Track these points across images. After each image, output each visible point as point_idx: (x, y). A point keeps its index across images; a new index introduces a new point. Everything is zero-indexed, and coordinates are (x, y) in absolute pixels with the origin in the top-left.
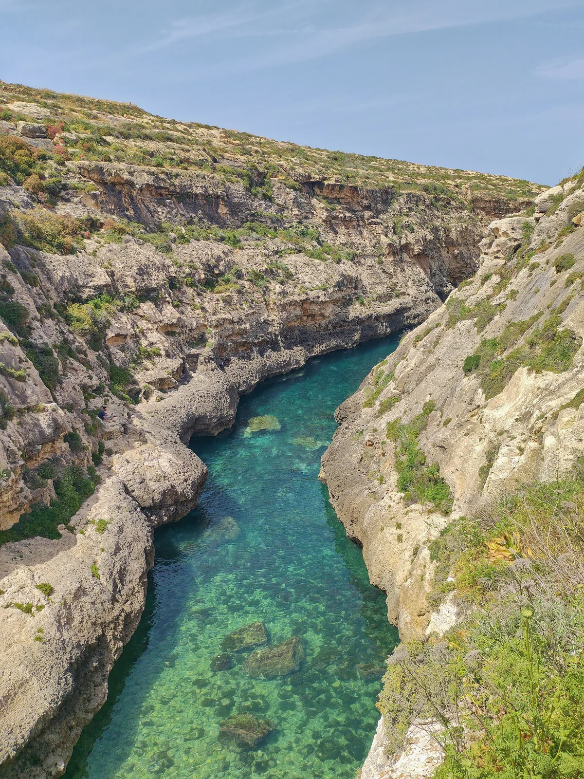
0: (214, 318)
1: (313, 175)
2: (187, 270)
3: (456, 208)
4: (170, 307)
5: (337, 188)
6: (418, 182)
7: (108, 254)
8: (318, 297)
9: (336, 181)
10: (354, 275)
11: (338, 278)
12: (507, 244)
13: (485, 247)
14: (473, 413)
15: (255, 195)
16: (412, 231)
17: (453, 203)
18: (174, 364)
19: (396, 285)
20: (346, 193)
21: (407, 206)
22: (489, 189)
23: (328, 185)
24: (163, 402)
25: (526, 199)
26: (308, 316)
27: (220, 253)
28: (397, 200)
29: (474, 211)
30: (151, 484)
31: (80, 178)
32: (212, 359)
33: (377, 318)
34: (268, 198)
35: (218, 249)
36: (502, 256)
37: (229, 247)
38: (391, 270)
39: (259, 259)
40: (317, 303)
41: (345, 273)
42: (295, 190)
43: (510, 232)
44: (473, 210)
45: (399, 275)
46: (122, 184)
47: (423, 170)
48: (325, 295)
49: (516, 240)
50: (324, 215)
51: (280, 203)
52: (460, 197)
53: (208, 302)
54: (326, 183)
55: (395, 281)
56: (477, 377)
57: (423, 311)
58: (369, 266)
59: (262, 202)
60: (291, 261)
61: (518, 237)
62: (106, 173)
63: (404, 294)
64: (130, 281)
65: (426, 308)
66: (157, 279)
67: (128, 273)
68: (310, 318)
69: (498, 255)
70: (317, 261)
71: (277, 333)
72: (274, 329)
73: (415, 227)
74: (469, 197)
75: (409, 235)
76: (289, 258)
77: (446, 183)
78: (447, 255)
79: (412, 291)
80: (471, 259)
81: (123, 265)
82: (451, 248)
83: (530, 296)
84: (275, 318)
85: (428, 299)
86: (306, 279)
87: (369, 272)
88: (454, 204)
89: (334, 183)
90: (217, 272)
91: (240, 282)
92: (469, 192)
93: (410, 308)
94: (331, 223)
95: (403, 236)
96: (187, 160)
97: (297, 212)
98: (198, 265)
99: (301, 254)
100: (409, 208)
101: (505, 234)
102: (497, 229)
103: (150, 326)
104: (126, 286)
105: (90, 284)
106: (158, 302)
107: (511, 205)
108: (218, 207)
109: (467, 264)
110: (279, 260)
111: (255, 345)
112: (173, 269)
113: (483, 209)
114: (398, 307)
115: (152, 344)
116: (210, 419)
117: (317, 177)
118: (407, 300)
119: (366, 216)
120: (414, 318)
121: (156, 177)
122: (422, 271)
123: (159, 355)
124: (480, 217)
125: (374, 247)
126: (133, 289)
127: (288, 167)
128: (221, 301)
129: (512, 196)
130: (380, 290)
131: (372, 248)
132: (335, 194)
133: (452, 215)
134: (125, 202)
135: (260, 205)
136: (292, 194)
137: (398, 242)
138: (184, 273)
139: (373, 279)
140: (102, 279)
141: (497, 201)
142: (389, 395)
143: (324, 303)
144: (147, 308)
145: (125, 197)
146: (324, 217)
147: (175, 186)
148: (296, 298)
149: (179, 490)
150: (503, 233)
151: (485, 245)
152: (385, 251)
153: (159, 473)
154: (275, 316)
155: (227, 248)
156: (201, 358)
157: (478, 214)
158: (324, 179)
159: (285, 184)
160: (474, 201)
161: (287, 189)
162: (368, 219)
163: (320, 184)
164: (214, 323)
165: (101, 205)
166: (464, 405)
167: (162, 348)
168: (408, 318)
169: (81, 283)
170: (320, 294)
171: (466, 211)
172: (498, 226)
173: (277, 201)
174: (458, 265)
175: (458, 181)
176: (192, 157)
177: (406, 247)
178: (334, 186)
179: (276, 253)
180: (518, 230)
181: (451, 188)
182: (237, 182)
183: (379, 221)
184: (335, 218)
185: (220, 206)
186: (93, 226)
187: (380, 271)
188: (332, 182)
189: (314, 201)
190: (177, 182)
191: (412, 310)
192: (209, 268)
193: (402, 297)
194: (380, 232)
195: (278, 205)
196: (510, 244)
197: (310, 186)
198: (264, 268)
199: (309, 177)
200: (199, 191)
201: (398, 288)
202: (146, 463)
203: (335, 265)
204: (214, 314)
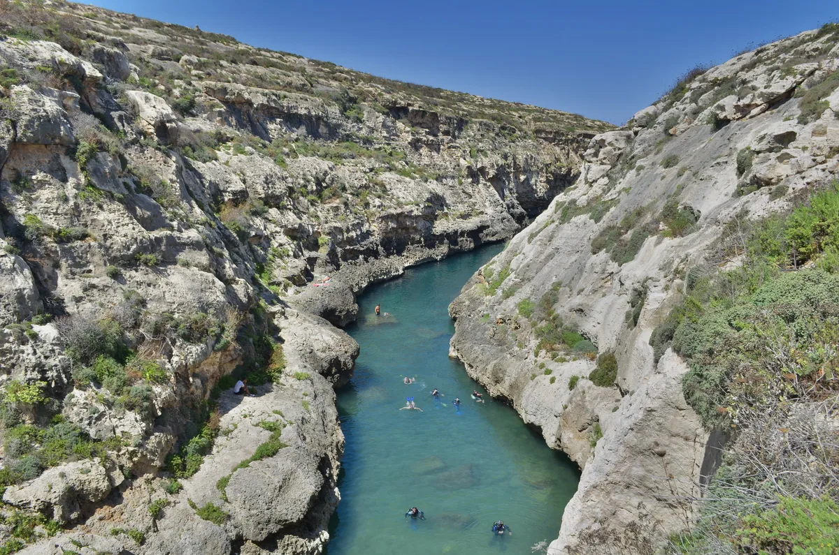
0: (326, 226)
1: (399, 101)
2: (302, 182)
3: (522, 137)
4: (291, 213)
5: (420, 114)
6: (486, 112)
7: (239, 164)
8: (412, 211)
9: (420, 107)
10: (441, 194)
11: (427, 195)
12: (612, 152)
13: (590, 156)
14: (606, 280)
15: (348, 118)
16: (486, 156)
18: (301, 263)
19: (474, 204)
20: (427, 118)
21: (480, 133)
22: (550, 121)
23: (413, 111)
24: (300, 295)
26: (402, 229)
27: (327, 168)
28: (471, 127)
30: (319, 354)
31: (206, 97)
32: (329, 262)
33: (462, 234)
34: (359, 120)
35: (325, 165)
36: (609, 163)
37: (333, 163)
38: (470, 190)
39: (359, 174)
40: (411, 217)
41: (433, 191)
42: (384, 113)
43: (614, 142)
44: (536, 139)
45: (477, 195)
46: (242, 103)
47: (488, 102)
48: (417, 209)
49: (619, 149)
50: (410, 138)
51: (370, 125)
52: (524, 127)
53: (321, 212)
54: (410, 108)
55: (474, 201)
56: (607, 252)
57: (500, 229)
58: (451, 186)
59: (354, 124)
60: (386, 177)
61: (622, 146)
62: (230, 93)
63: (482, 213)
64: (259, 189)
65: (503, 227)
66: (280, 188)
67: (258, 181)
68: (404, 231)
69: (604, 161)
70: (408, 179)
71: (378, 243)
72: (376, 238)
73: (489, 152)
74: (533, 128)
75: (484, 159)
76: (384, 175)
77: (510, 114)
78: (515, 180)
79: (490, 211)
80: (536, 185)
81: (253, 174)
82: (519, 174)
83: (642, 189)
84: (375, 229)
85: (504, 219)
86: (401, 195)
87: (451, 191)
88: (519, 133)
89: (418, 109)
90: (324, 185)
91: (344, 195)
92: (532, 123)
93: (488, 227)
94: (416, 145)
95: (480, 160)
96: (290, 84)
97: (385, 134)
98: (310, 177)
99: (393, 172)
100: (482, 135)
101: (610, 144)
102: (603, 141)
103: (278, 229)
104: (256, 192)
105: (229, 189)
106: (281, 208)
107: (569, 137)
108: (319, 127)
109: (533, 189)
110: (375, 177)
111: (361, 252)
112: (290, 180)
113: (545, 139)
114: (479, 225)
115: (281, 245)
116: (340, 312)
117: (403, 102)
118: (484, 218)
119: (446, 141)
120: (493, 236)
121: (269, 98)
122: (496, 193)
123: (288, 256)
125: (454, 169)
126: (263, 196)
127: (376, 93)
128: (331, 211)
130: (462, 209)
131: (452, 170)
132: (419, 120)
133: (518, 143)
134: (244, 120)
135: (353, 127)
136: (381, 118)
137: (475, 165)
138: (299, 184)
139: (455, 199)
140: (237, 186)
141: (557, 132)
142: (511, 283)
143: (417, 217)
144: (273, 212)
145: (243, 115)
146: (409, 140)
147: (283, 106)
148: (393, 211)
149: (342, 360)
150: (609, 143)
151: (590, 154)
152: (465, 172)
153: (325, 345)
154: (375, 227)
155: (331, 164)
156: (319, 261)
157: (541, 144)
158: (409, 105)
159: (374, 109)
161: (377, 113)
162: (448, 143)
163: (404, 110)
164: (327, 231)
165: (225, 120)
166: (595, 275)
167: (290, 249)
168: (487, 235)
169: (222, 188)
170: (414, 208)
171: (530, 140)
172: (604, 138)
173: (368, 124)
174: (525, 190)
175: (521, 113)
176: (294, 81)
177: (482, 170)
178: (417, 111)
179: (371, 170)
180: (620, 141)
181: (516, 118)
182: (333, 105)
183: (458, 145)
184: (419, 140)
185: (321, 126)
186: (221, 139)
187: (461, 191)
188: (416, 108)
189: (400, 125)
190: (285, 103)
191: (490, 228)
192: (319, 182)
193: (481, 216)
194: (459, 155)
195: (368, 127)
196: (615, 152)
197: (396, 111)
198: (364, 183)
199: (395, 103)
200: (303, 112)
201: (476, 207)
202: (312, 337)
203: (423, 183)
204: (326, 223)
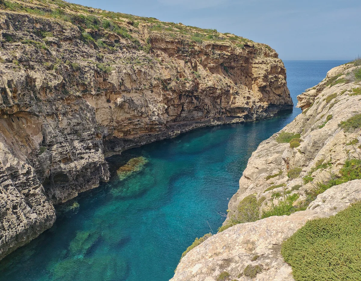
3: (128, 47)
17: (123, 41)
22: (172, 30)
25: (212, 42)
29: (153, 52)
44: (151, 50)
52: (135, 35)
74: (147, 36)
78: (106, 105)
80: (147, 106)
82: (113, 96)
88: (125, 42)
92: (146, 31)
107: (196, 48)
109: (142, 113)
113: (165, 50)
124: (160, 59)
129: (197, 38)
133: (121, 55)
141: (181, 42)
157: (158, 56)
160: (152, 41)
171: (141, 52)
174: (128, 116)
181: (124, 25)
